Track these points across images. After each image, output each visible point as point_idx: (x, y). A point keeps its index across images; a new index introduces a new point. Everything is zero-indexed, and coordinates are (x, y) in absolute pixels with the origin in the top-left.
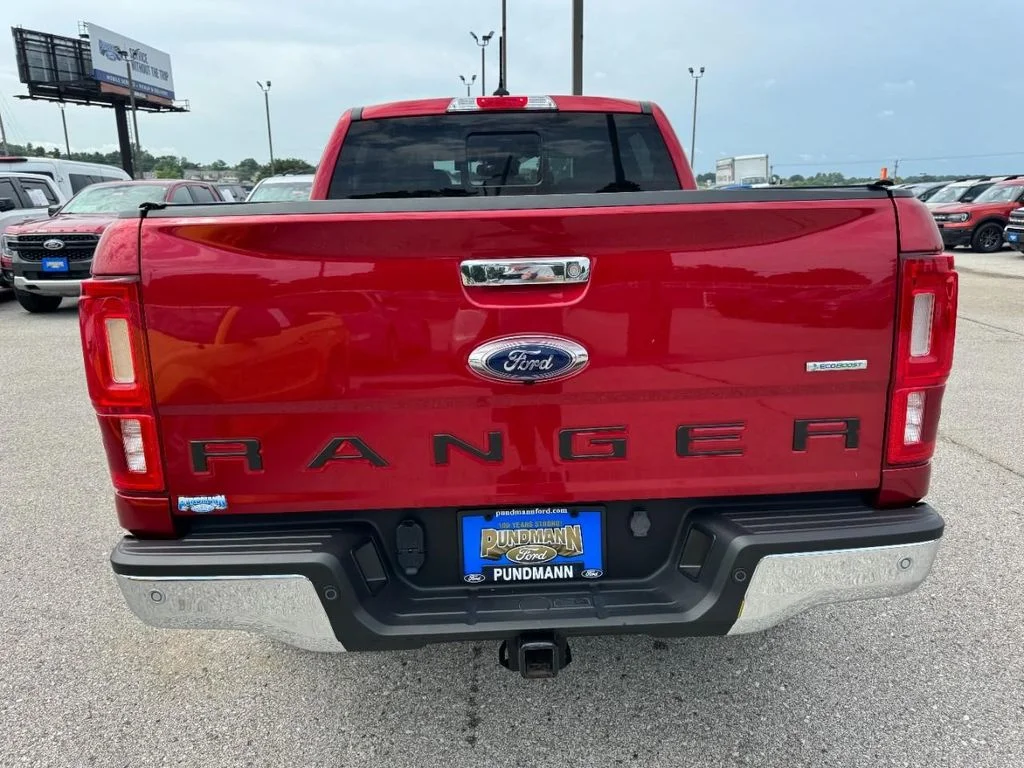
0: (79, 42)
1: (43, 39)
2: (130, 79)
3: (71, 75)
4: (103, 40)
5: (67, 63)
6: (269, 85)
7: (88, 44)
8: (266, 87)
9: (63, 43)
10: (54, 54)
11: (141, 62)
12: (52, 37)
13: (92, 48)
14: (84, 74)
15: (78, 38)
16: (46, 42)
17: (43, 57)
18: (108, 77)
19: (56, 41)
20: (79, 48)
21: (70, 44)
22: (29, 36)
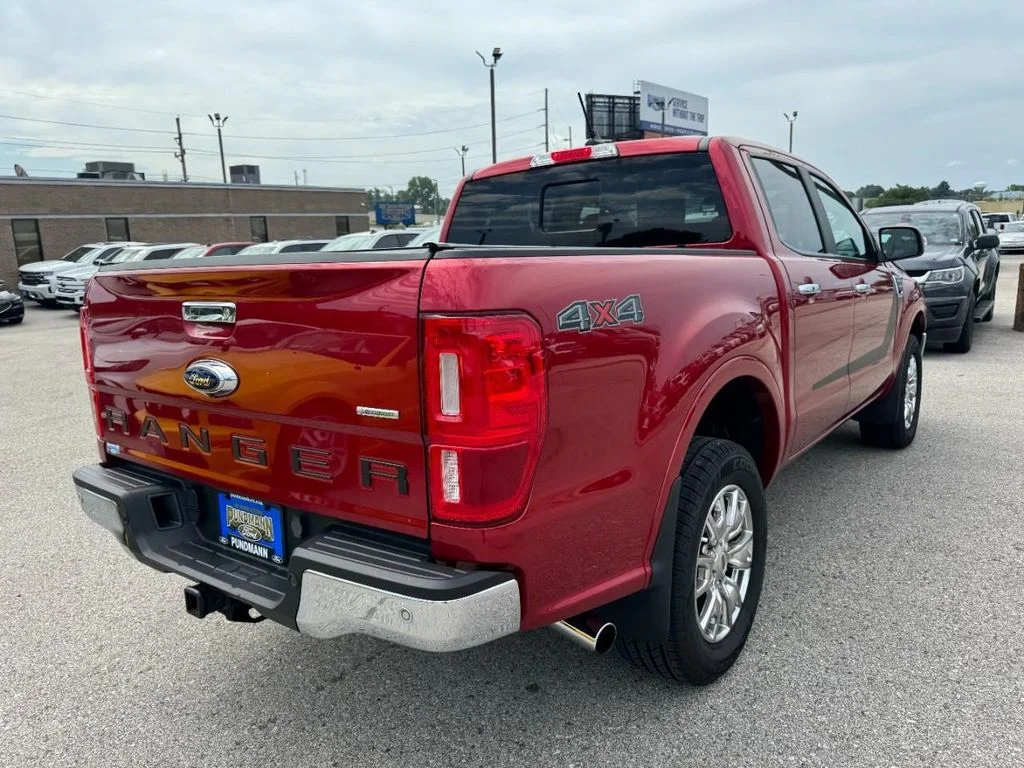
0: (634, 98)
1: (607, 100)
2: (663, 125)
3: (624, 128)
4: (651, 93)
5: (622, 118)
6: (795, 114)
7: (638, 98)
8: (791, 117)
9: (621, 101)
10: (613, 112)
11: (682, 109)
12: (613, 97)
13: (641, 102)
14: (634, 126)
15: (632, 95)
16: (609, 102)
17: (605, 115)
18: (652, 126)
19: (617, 101)
20: (633, 103)
21: (627, 101)
22: (597, 100)
